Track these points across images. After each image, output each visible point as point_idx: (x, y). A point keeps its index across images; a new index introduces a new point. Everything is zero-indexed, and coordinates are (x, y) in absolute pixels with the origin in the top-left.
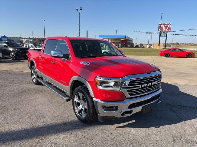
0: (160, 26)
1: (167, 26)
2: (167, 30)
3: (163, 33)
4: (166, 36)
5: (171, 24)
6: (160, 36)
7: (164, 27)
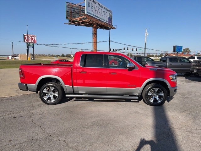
0: (25, 37)
1: (32, 38)
2: (33, 42)
3: (30, 44)
4: (33, 48)
5: (35, 36)
6: (28, 47)
7: (29, 39)
